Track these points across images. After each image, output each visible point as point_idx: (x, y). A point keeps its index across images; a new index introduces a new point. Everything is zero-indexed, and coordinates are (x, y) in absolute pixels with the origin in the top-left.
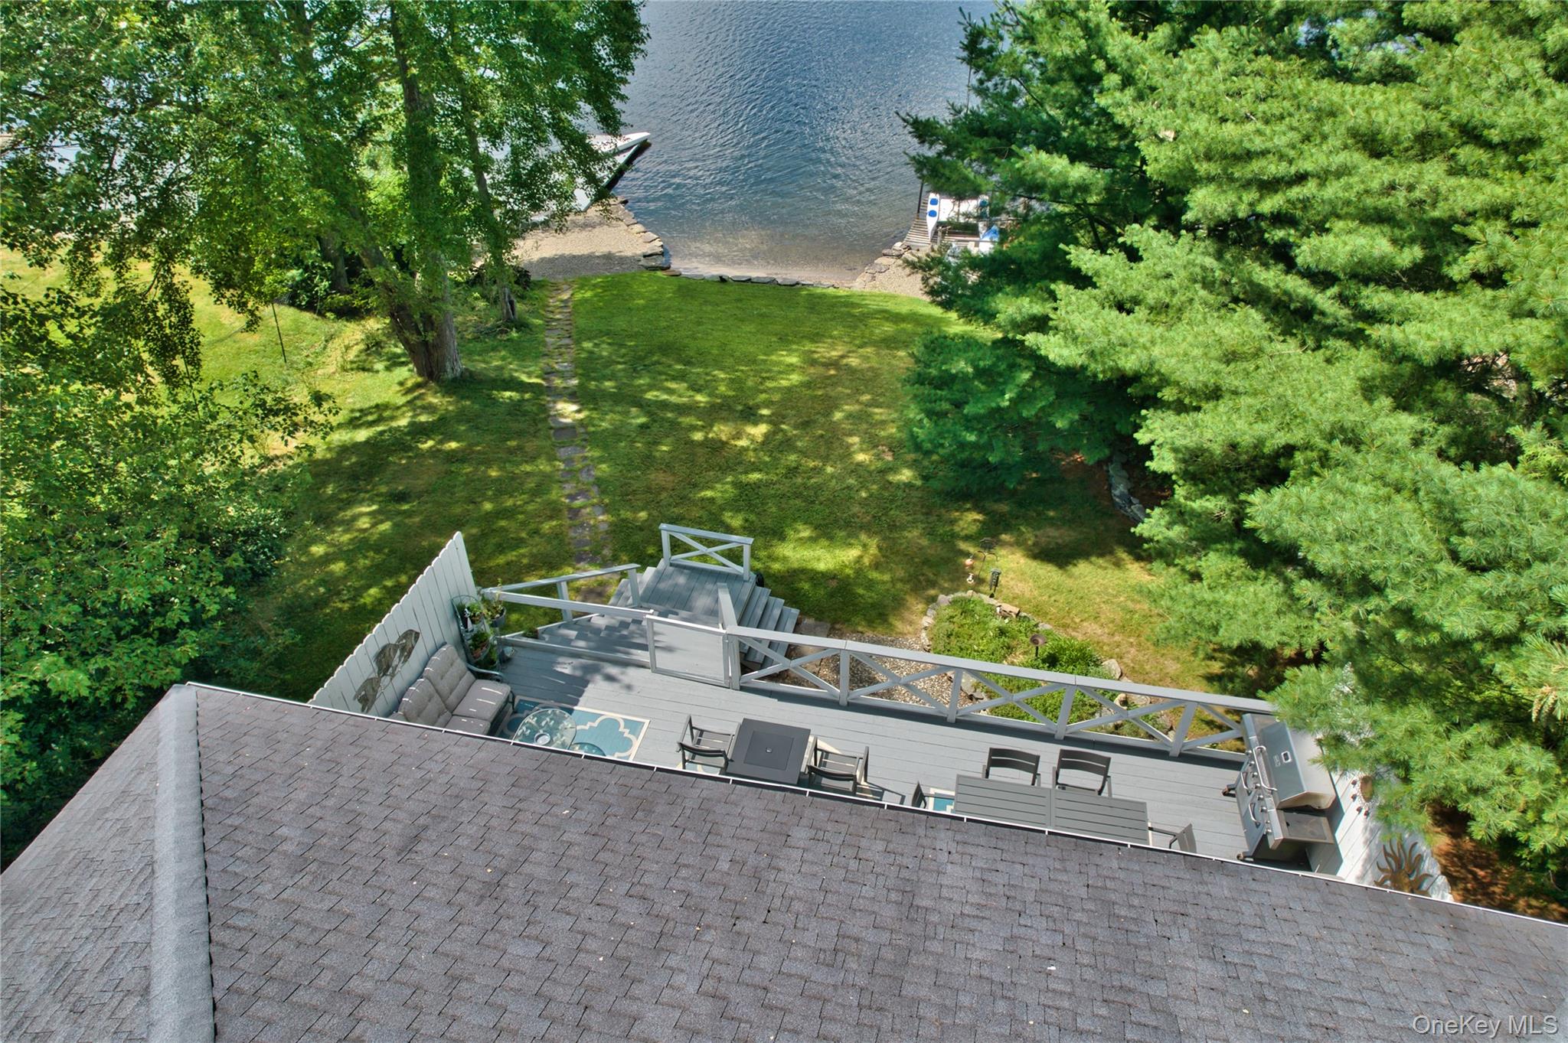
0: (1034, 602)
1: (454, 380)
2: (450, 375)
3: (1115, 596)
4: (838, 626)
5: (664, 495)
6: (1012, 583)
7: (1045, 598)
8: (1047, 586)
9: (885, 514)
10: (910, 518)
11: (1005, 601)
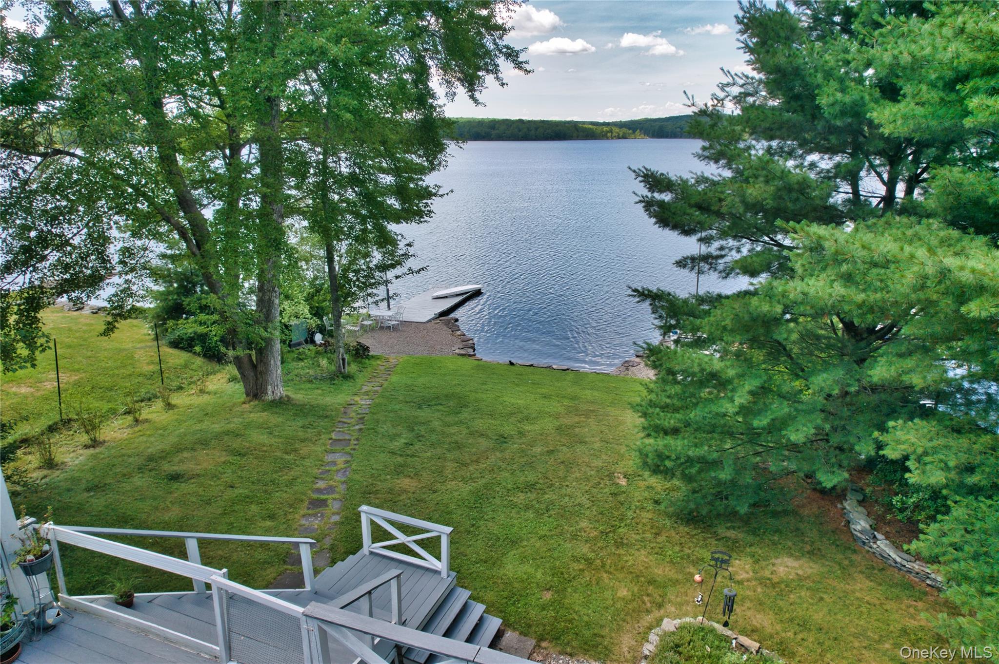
0: (777, 639)
1: (273, 401)
2: (270, 397)
3: (879, 642)
4: (544, 644)
5: (404, 497)
6: (749, 613)
7: (790, 634)
8: (791, 620)
9: (614, 532)
10: (638, 537)
11: (743, 632)
